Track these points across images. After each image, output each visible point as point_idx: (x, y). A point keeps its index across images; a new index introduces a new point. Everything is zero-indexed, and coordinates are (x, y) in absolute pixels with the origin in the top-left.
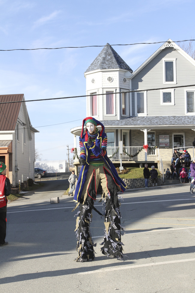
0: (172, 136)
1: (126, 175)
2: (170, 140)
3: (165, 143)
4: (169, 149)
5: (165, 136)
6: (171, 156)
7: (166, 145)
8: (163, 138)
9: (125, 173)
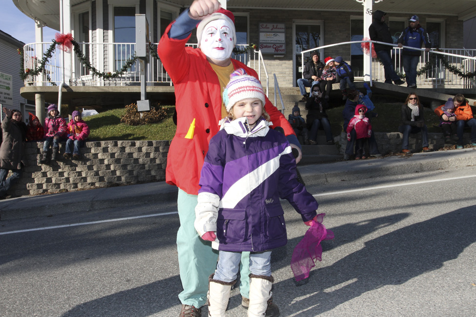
0: (291, 28)
1: (155, 127)
2: (286, 38)
3: (275, 44)
4: (284, 61)
5: (275, 25)
6: (287, 78)
7: (276, 50)
8: (270, 30)
9: (152, 121)
